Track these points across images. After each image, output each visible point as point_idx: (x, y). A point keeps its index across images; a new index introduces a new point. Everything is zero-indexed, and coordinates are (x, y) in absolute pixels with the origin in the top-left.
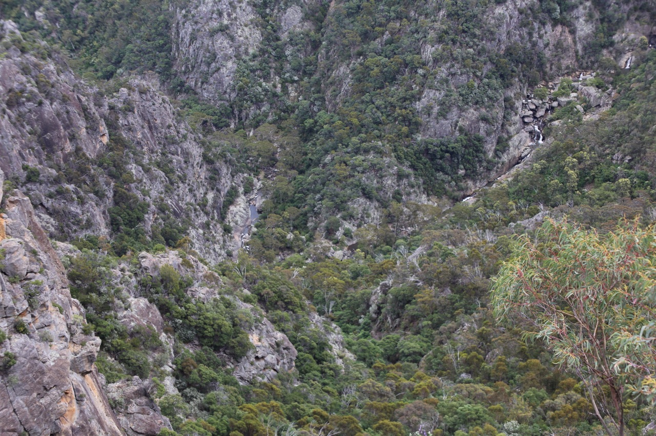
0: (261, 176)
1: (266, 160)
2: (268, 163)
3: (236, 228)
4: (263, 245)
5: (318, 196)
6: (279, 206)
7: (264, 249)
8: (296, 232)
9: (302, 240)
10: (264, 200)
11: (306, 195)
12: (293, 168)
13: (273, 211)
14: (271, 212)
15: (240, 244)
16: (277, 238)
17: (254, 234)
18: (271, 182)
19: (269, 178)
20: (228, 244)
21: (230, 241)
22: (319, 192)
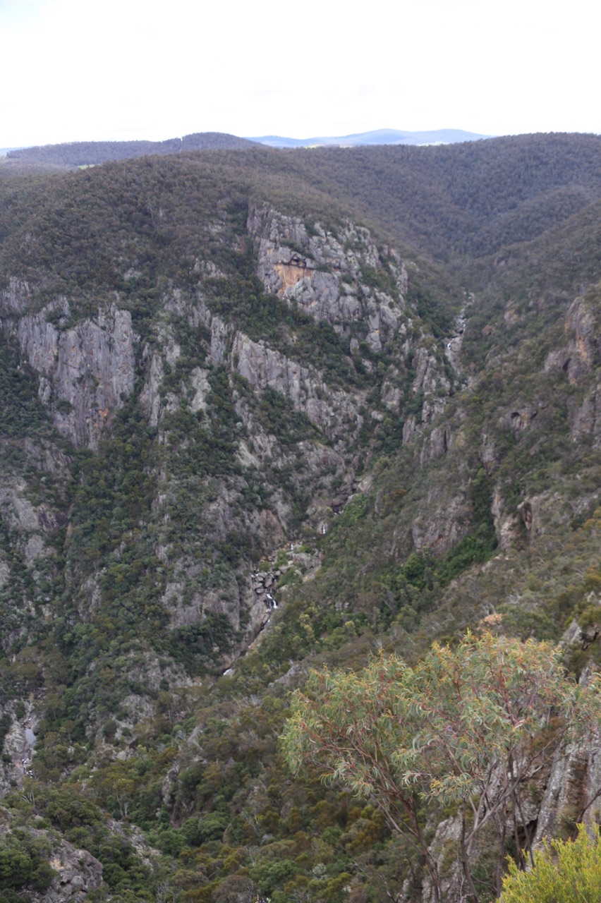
0: (31, 697)
1: (32, 682)
2: (36, 684)
3: (15, 755)
4: (46, 765)
5: (90, 704)
6: (54, 723)
7: (47, 770)
8: (76, 744)
9: (83, 750)
10: (38, 721)
11: (79, 706)
12: (60, 683)
13: (49, 729)
14: (47, 731)
15: (22, 770)
16: (59, 755)
17: (35, 757)
18: (41, 702)
19: (39, 699)
20: (10, 773)
21: (12, 770)
22: (90, 700)
